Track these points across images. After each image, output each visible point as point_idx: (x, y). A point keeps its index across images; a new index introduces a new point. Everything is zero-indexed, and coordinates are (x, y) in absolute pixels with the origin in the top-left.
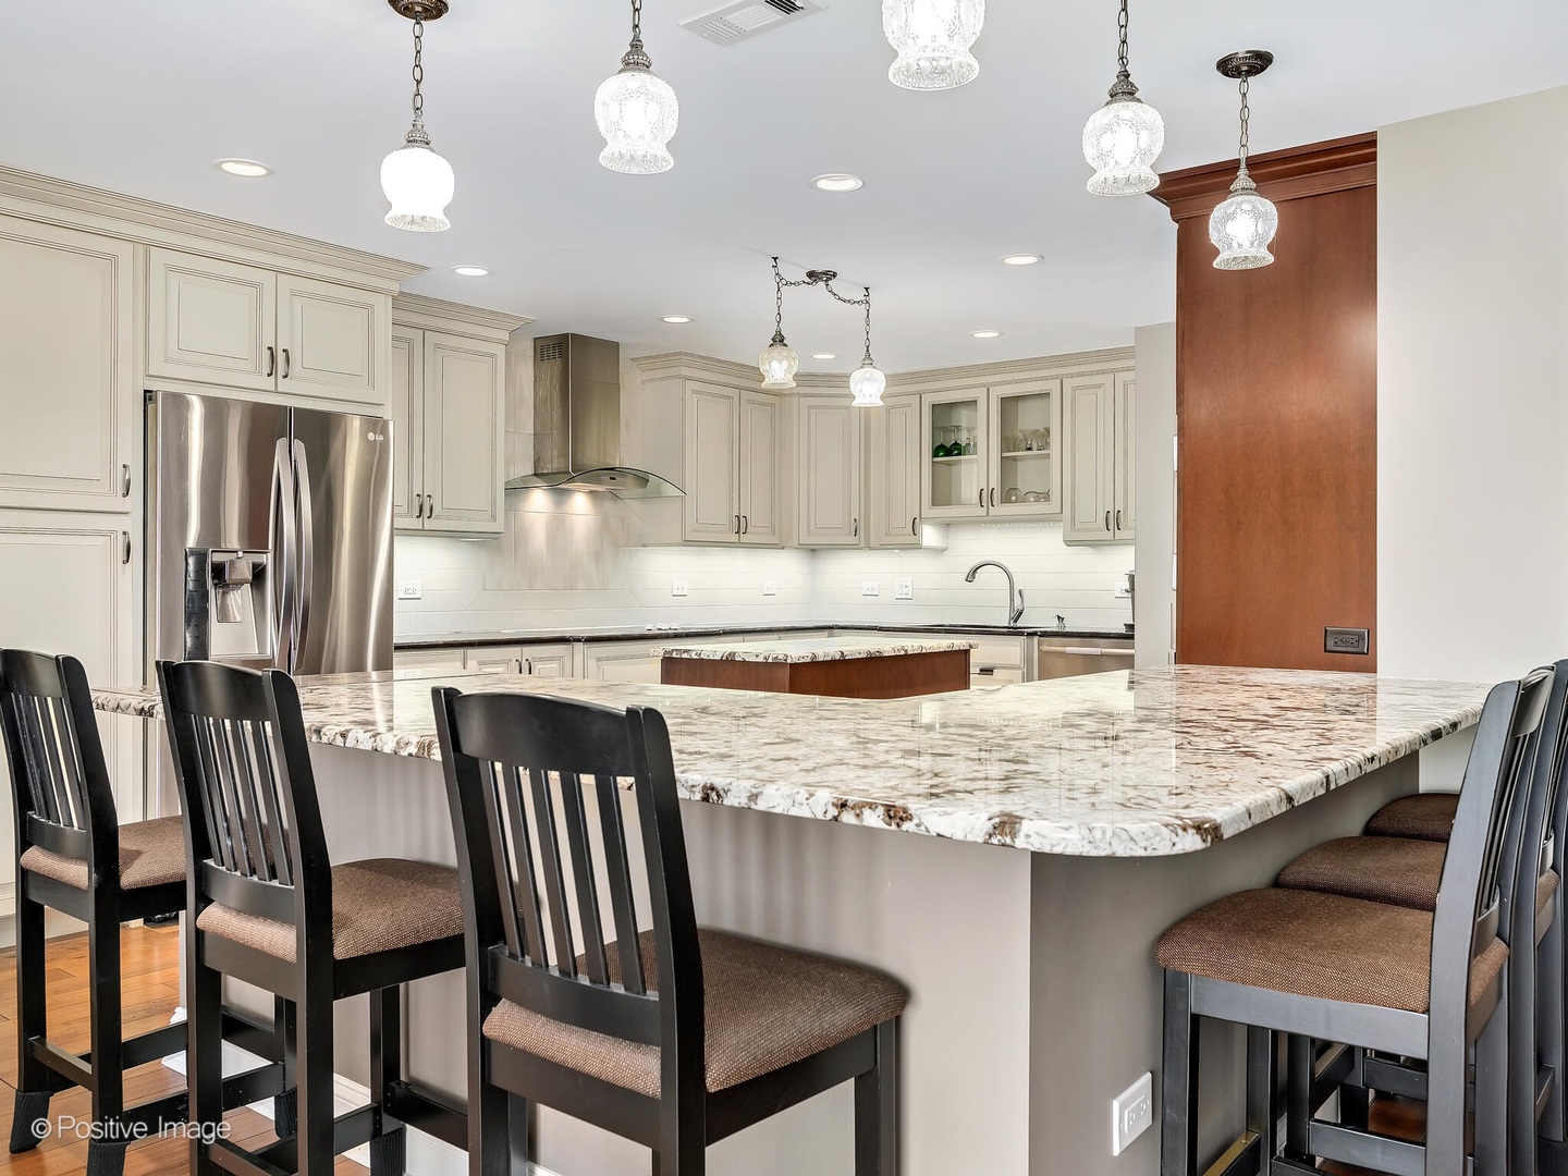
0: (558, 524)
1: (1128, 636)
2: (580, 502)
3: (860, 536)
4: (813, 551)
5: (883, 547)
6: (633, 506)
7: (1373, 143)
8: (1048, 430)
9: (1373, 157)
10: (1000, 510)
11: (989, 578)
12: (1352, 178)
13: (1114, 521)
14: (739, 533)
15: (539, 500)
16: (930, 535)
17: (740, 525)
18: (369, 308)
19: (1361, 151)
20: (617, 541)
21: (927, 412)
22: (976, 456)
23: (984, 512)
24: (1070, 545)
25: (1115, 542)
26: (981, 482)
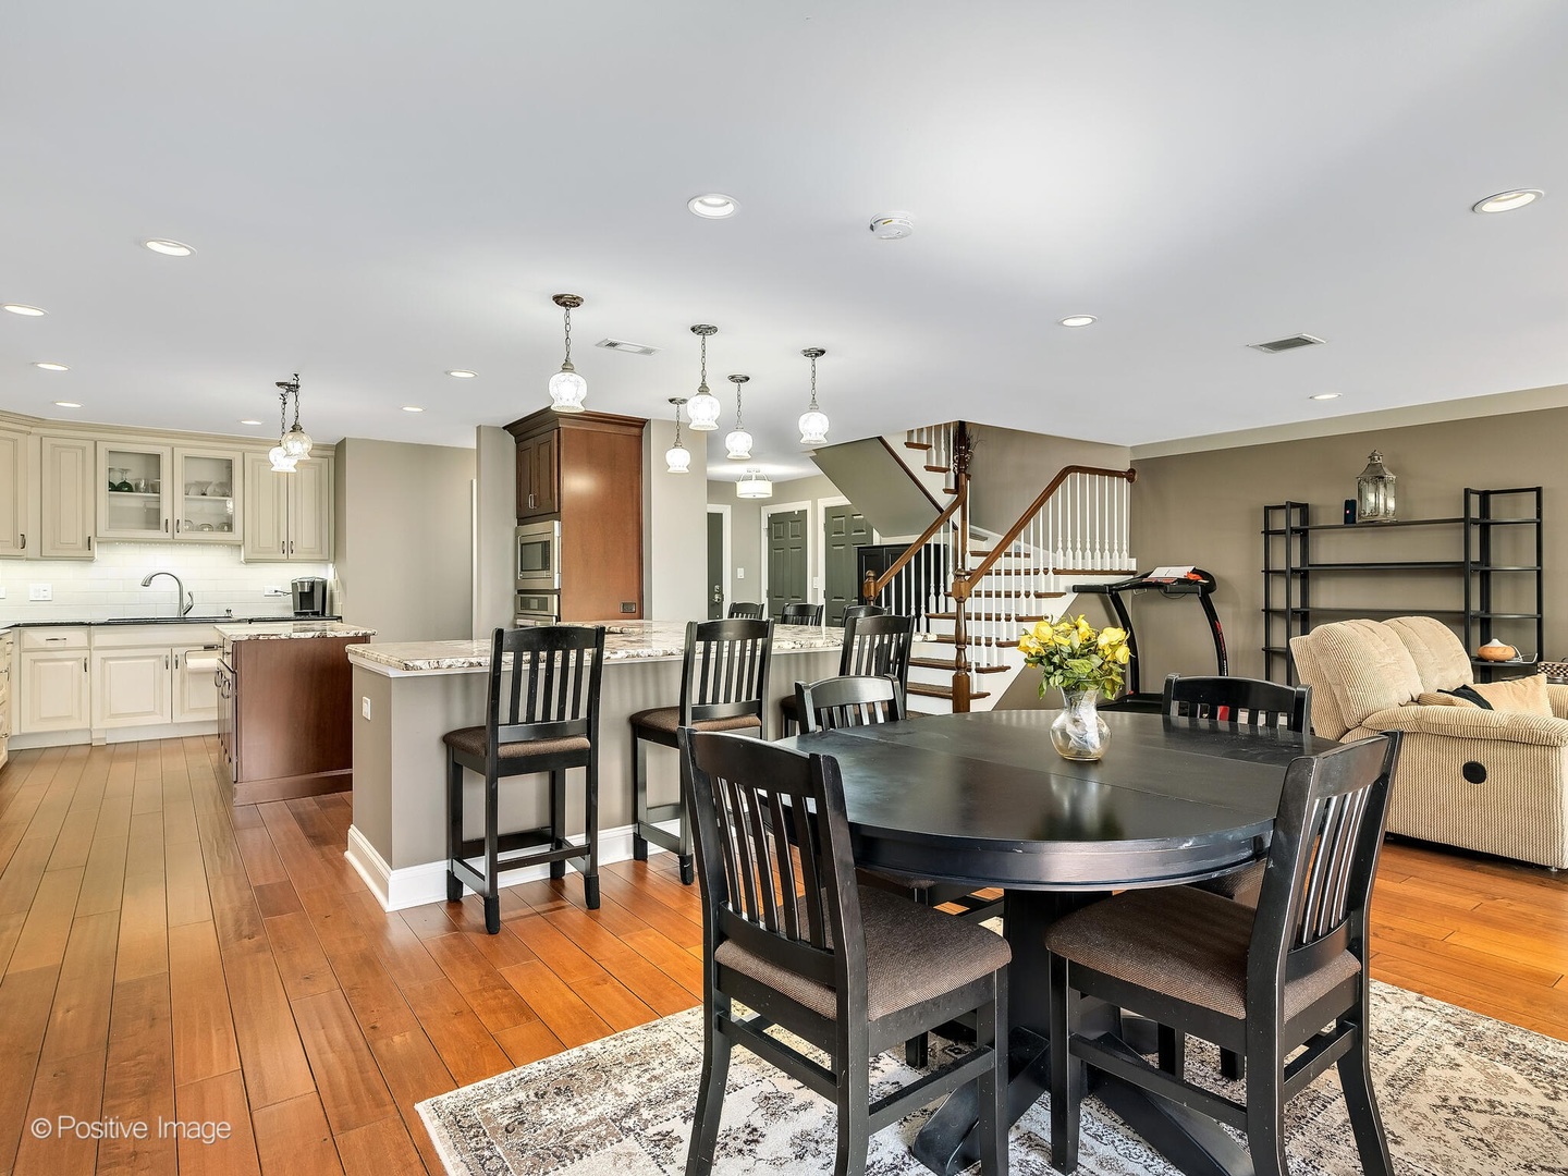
10: (186, 535)
11: (163, 585)
13: (288, 548)
21: (102, 455)
22: (157, 495)
23: (169, 535)
24: (248, 561)
25: (288, 561)
26: (166, 514)
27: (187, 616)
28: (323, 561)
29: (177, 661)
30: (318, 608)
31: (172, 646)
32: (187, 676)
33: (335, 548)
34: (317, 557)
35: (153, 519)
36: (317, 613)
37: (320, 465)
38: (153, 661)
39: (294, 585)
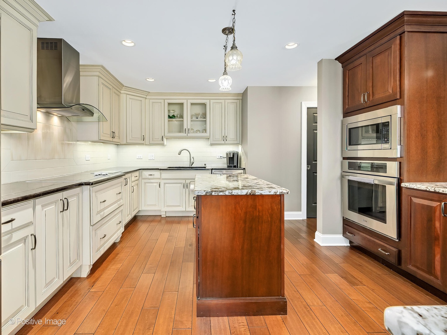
3: (144, 141)
6: (74, 125)
8: (205, 114)
10: (191, 134)
11: (185, 154)
13: (225, 139)
14: (113, 138)
15: (39, 117)
17: (114, 135)
21: (166, 105)
22: (182, 119)
23: (186, 135)
24: (212, 145)
25: (225, 144)
26: (185, 127)
27: (192, 166)
28: (237, 144)
29: (187, 185)
30: (235, 164)
31: (185, 179)
32: (190, 192)
33: (242, 138)
34: (235, 142)
35: (181, 129)
36: (235, 167)
37: (236, 103)
38: (180, 185)
39: (227, 154)
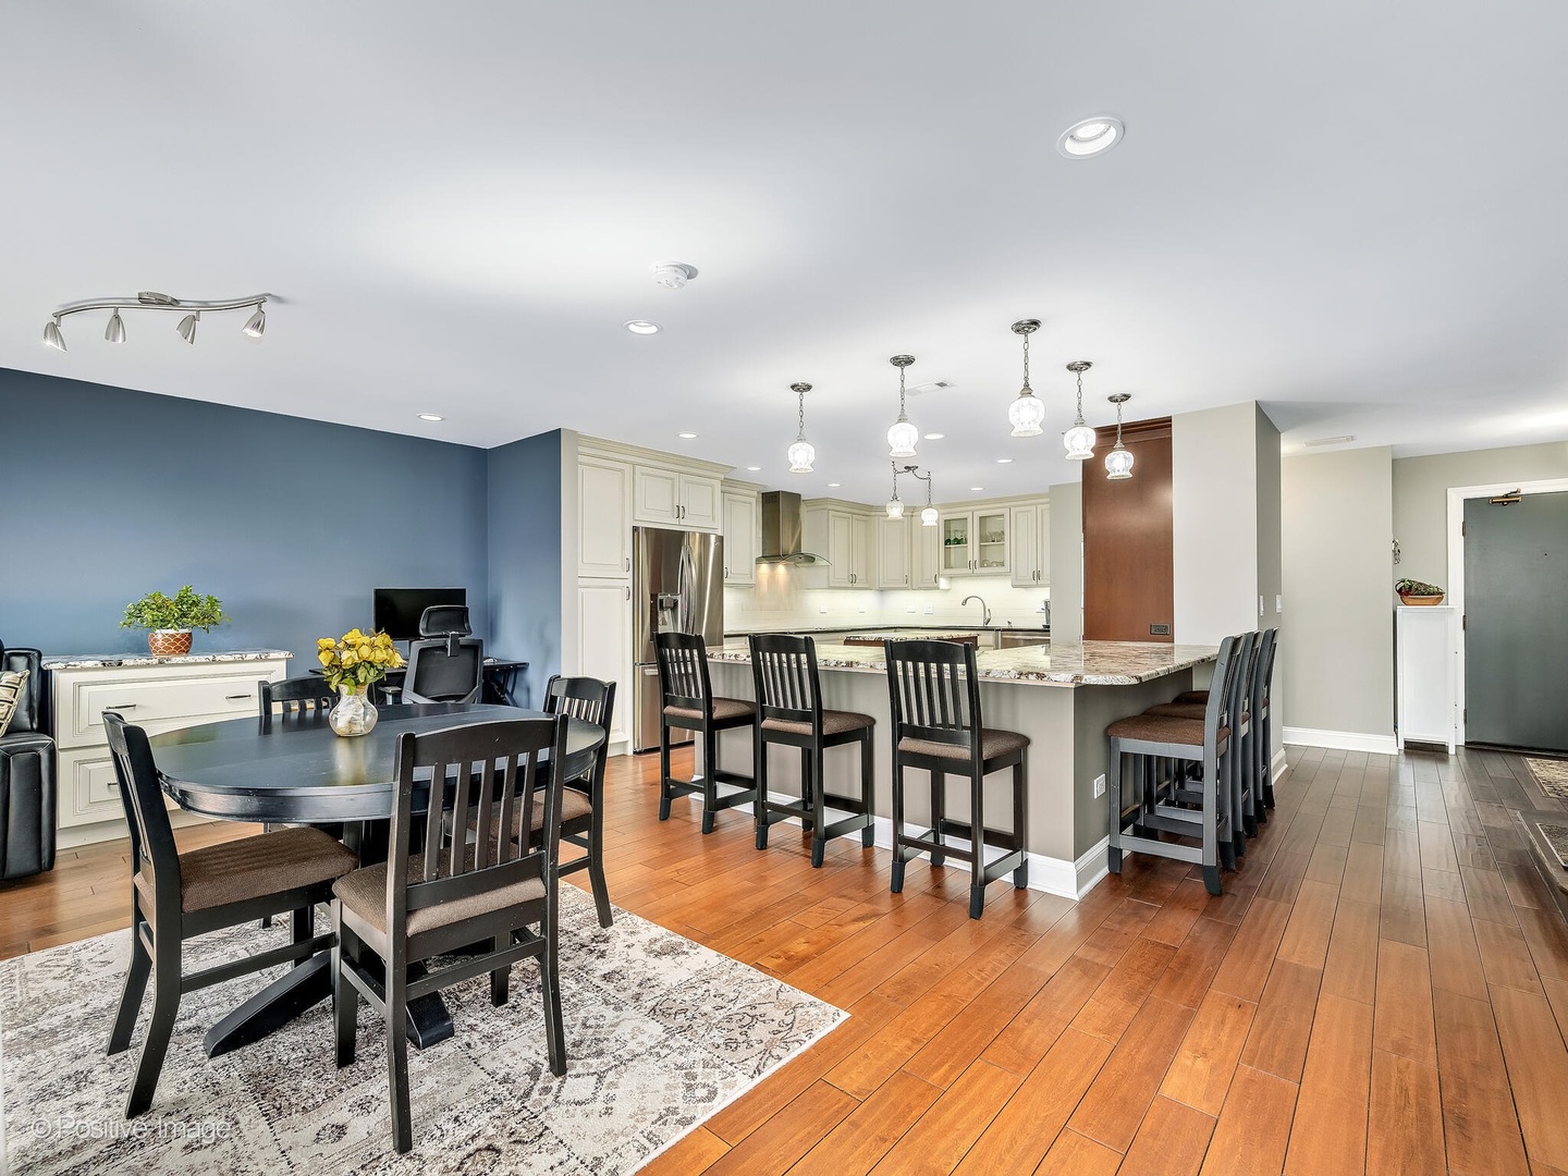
0: (772, 579)
1: (1046, 629)
2: (781, 568)
3: (908, 584)
4: (882, 590)
5: (920, 589)
6: (804, 570)
7: (1171, 421)
8: (1003, 533)
9: (1171, 426)
10: (980, 570)
11: (973, 603)
12: (1160, 435)
13: (1037, 576)
14: (853, 583)
15: (765, 568)
16: (943, 583)
17: (853, 579)
18: (712, 486)
19: (1165, 424)
20: (797, 586)
21: (942, 523)
22: (967, 545)
23: (971, 571)
24: (1015, 587)
25: (1037, 586)
26: (969, 558)
27: (987, 626)
